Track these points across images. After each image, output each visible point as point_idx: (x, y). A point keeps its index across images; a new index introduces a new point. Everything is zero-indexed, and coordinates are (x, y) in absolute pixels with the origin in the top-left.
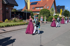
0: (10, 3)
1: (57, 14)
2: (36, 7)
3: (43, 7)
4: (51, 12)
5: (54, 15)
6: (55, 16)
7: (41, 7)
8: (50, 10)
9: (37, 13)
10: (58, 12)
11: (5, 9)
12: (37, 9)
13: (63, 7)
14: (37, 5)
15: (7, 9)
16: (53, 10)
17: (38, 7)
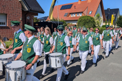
0: (33, 8)
1: (106, 23)
2: (70, 14)
3: (82, 12)
4: (96, 21)
5: (101, 26)
6: (103, 26)
7: (79, 13)
8: (95, 17)
9: (73, 24)
10: (108, 20)
11: (25, 18)
12: (71, 16)
13: (116, 11)
14: (72, 10)
15: (28, 18)
16: (98, 17)
17: (73, 13)
